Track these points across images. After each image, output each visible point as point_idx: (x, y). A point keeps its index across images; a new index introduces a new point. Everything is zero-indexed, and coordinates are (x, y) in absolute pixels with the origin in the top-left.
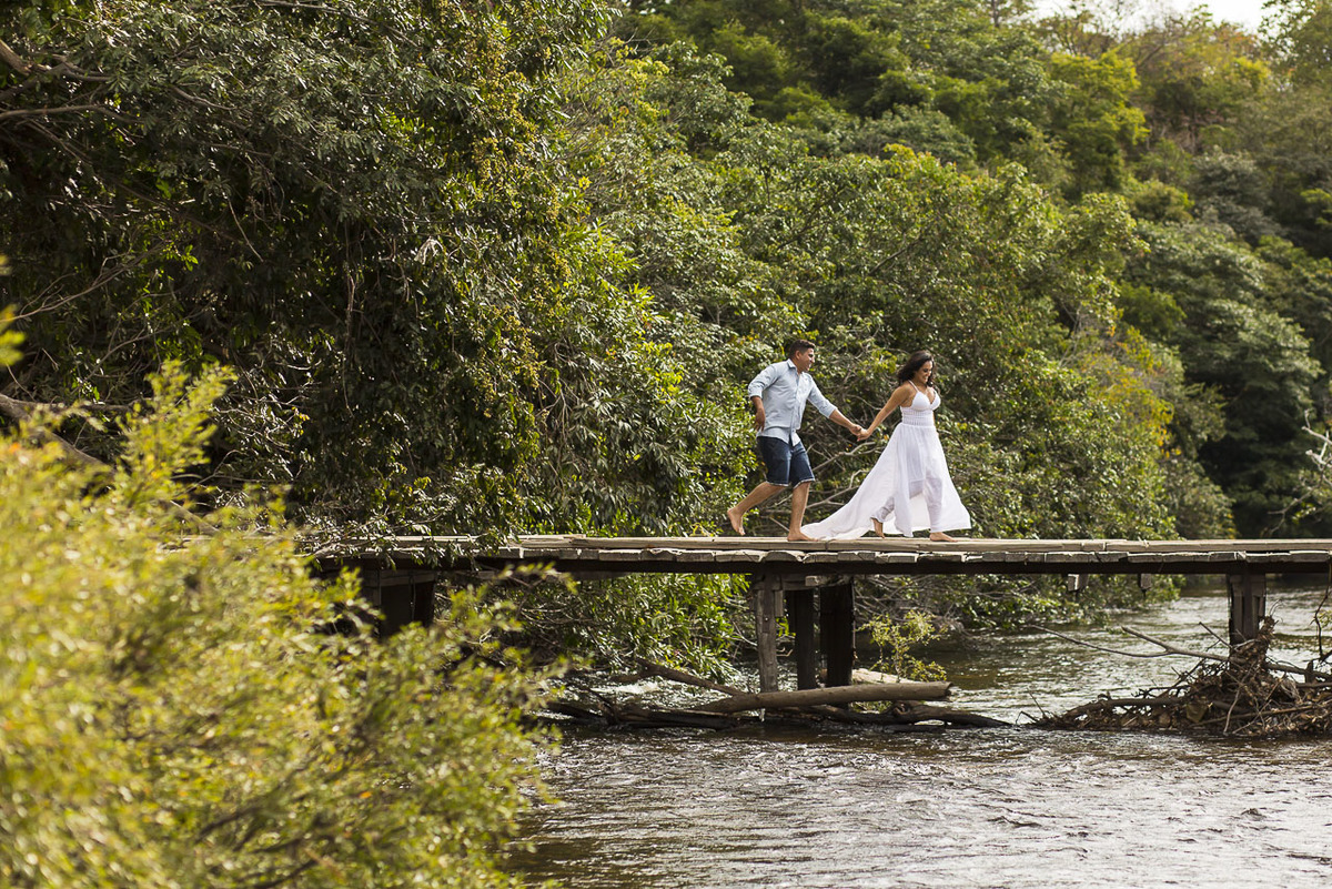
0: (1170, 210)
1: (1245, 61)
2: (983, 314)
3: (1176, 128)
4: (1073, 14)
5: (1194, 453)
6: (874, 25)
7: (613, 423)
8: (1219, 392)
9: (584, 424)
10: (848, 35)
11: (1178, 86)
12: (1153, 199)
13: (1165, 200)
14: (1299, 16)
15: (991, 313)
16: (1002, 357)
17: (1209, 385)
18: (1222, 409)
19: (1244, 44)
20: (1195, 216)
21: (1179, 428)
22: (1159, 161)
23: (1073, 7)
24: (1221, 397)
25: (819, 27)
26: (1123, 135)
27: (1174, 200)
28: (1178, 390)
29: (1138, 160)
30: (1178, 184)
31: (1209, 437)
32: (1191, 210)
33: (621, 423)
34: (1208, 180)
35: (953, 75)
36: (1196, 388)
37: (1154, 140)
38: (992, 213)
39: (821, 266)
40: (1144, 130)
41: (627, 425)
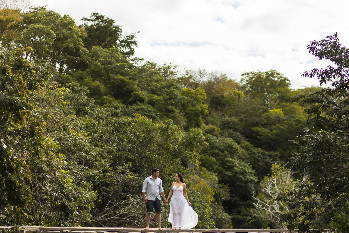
0: (215, 133)
1: (236, 91)
2: (160, 163)
3: (216, 110)
4: (187, 76)
5: (221, 204)
6: (130, 79)
7: (52, 193)
8: (228, 186)
9: (44, 194)
10: (122, 81)
11: (217, 98)
12: (210, 130)
13: (214, 130)
14: (252, 78)
15: (162, 163)
16: (166, 175)
17: (225, 184)
18: (229, 191)
19: (236, 85)
20: (222, 135)
21: (216, 196)
22: (212, 119)
23: (187, 75)
24: (229, 188)
25: (114, 79)
26: (202, 112)
27: (216, 130)
28: (216, 185)
29: (205, 119)
30: (216, 126)
31: (225, 199)
32: (220, 133)
33: (55, 194)
34: (225, 124)
35: (153, 94)
36: (222, 185)
37: (210, 113)
38: (163, 134)
39: (114, 149)
40: (207, 111)
41: (56, 194)
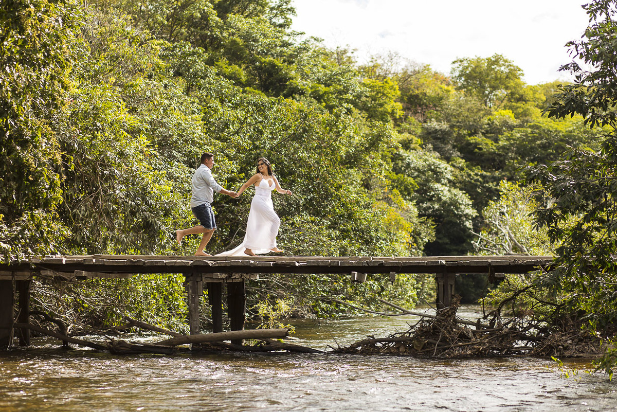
0: (412, 146)
1: (444, 87)
2: (323, 167)
3: (415, 113)
4: (371, 64)
5: (422, 248)
6: (284, 61)
7: (126, 202)
8: (433, 221)
9: (111, 202)
10: (273, 66)
11: (417, 96)
12: (405, 141)
13: (410, 141)
14: (467, 68)
15: (326, 167)
16: (331, 187)
17: (428, 218)
18: (434, 228)
19: (444, 80)
20: (423, 148)
21: (415, 235)
22: (408, 126)
23: (372, 61)
24: (434, 223)
25: (261, 62)
26: (393, 113)
27: (414, 142)
28: (415, 220)
29: (399, 126)
30: (415, 135)
31: (429, 240)
32: (421, 146)
33: (130, 202)
34: (429, 133)
35: (319, 83)
36: (423, 219)
37: (406, 117)
38: (331, 130)
39: (246, 143)
40: (401, 112)
41: (133, 203)
